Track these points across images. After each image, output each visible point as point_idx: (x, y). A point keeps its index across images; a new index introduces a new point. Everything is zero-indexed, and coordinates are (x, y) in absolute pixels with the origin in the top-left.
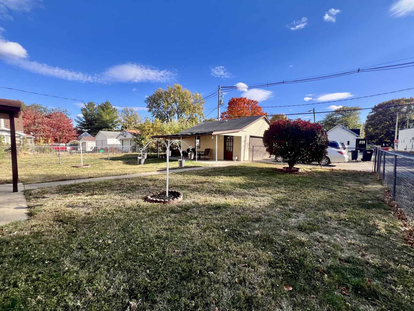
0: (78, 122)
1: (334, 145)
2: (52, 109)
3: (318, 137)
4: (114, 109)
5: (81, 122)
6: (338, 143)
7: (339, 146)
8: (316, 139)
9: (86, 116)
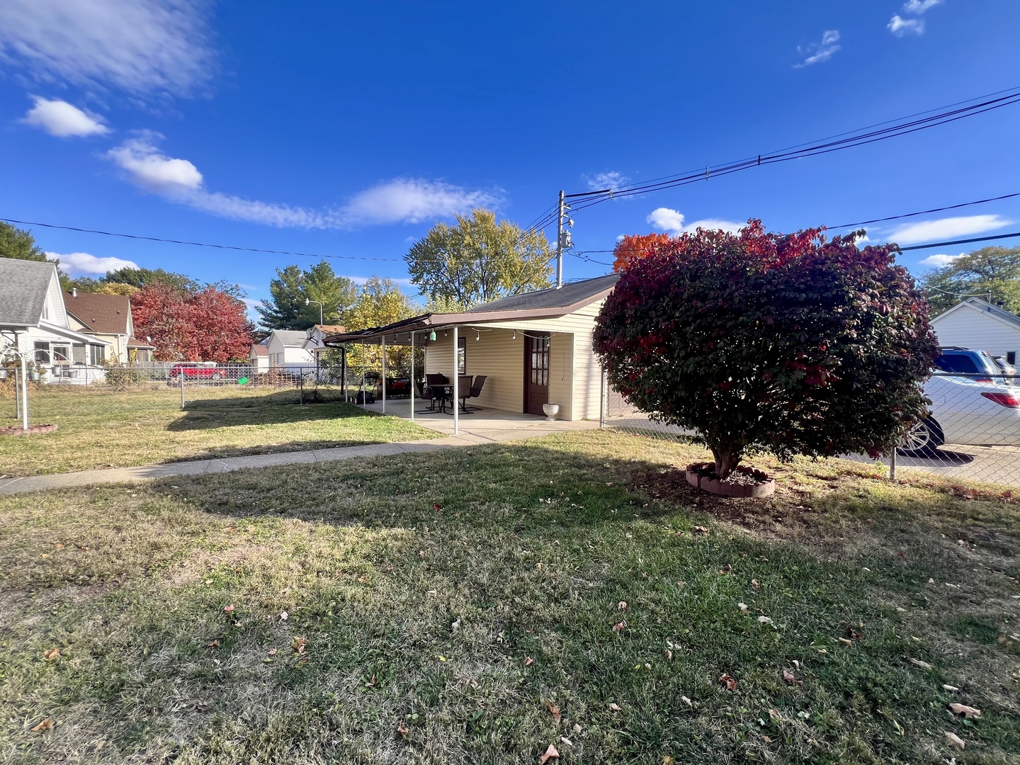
0: (262, 312)
1: (963, 363)
2: (207, 284)
3: (856, 309)
4: (339, 279)
5: (269, 311)
6: (979, 353)
7: (982, 365)
8: (838, 324)
9: (278, 297)
